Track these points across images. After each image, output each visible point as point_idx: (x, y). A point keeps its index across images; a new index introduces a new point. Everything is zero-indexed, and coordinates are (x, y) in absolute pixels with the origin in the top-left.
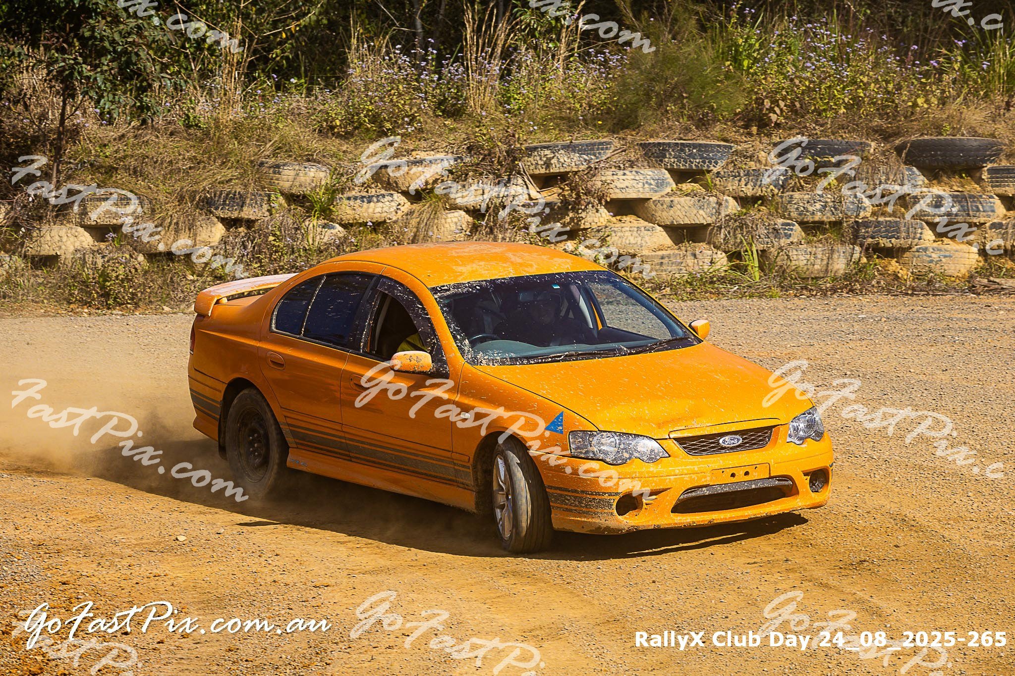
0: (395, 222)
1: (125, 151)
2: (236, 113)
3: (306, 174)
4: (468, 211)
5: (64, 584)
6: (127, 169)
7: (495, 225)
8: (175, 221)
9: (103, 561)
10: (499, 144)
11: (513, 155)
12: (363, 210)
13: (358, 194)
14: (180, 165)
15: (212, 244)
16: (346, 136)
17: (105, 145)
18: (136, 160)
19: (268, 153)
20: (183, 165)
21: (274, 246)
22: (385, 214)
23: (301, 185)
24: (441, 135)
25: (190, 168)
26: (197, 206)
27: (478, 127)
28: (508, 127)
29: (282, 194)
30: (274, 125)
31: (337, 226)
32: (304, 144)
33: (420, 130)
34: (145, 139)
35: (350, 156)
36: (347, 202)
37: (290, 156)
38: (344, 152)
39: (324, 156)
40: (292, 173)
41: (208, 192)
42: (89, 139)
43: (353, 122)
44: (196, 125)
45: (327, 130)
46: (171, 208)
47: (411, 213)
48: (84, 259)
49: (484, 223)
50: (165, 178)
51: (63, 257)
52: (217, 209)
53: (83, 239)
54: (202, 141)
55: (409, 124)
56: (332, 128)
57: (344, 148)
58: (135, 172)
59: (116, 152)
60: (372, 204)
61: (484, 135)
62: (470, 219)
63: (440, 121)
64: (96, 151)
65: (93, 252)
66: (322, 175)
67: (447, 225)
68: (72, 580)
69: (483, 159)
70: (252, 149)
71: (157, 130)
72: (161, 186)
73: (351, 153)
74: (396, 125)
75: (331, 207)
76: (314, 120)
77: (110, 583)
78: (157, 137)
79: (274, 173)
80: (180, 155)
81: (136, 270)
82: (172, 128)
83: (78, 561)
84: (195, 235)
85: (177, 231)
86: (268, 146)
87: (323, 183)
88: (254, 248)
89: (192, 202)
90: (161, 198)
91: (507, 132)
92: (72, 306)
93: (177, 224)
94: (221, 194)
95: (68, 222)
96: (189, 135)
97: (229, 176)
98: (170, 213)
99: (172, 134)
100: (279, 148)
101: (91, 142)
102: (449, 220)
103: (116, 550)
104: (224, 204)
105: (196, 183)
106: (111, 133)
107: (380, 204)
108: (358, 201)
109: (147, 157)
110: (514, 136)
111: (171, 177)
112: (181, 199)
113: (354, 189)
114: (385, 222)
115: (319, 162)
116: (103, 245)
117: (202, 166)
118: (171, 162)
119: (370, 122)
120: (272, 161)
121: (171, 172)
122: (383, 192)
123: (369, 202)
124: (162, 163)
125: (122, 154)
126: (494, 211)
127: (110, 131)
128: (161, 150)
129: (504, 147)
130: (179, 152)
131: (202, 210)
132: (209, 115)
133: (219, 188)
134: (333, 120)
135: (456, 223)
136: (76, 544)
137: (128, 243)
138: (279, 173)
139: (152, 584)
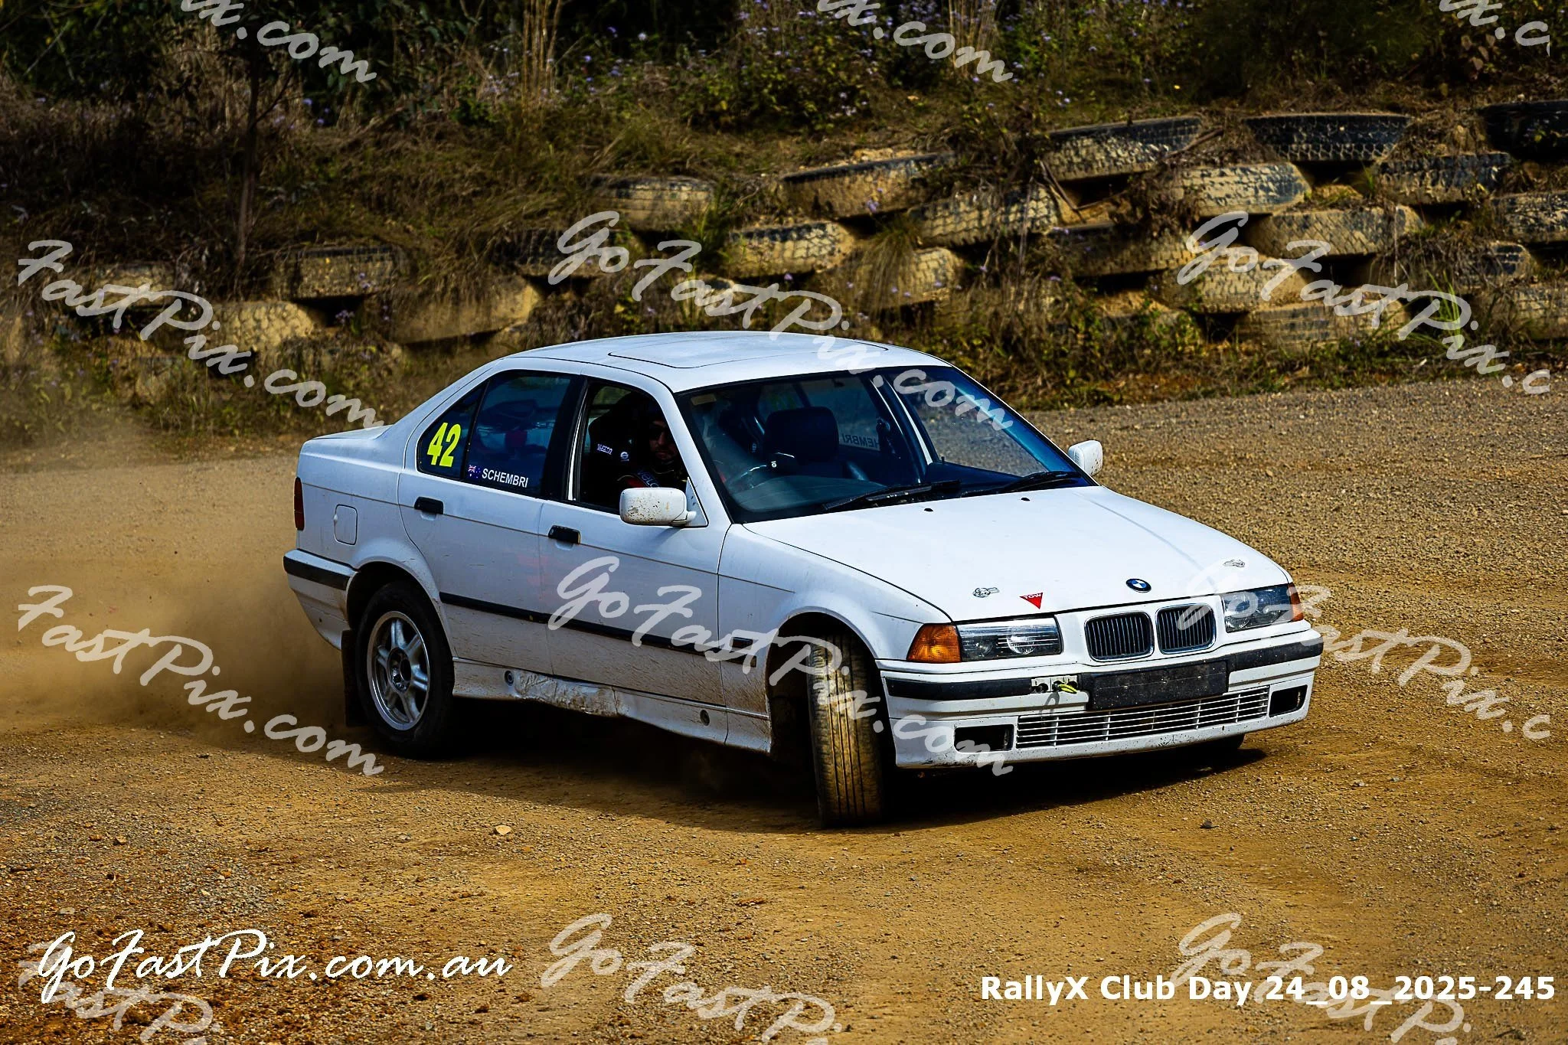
0: (831, 273)
1: (360, 169)
2: (547, 97)
3: (674, 195)
4: (955, 248)
5: (308, 915)
6: (365, 200)
7: (1003, 271)
8: (452, 285)
9: (371, 874)
10: (1005, 131)
11: (1029, 149)
12: (775, 254)
13: (765, 227)
14: (456, 189)
15: (519, 323)
16: (738, 128)
17: (326, 161)
18: (381, 184)
19: (606, 163)
20: (462, 189)
21: (624, 321)
22: (813, 260)
23: (666, 216)
24: (902, 120)
25: (475, 194)
26: (489, 259)
27: (967, 103)
28: (1020, 101)
29: (635, 231)
30: (614, 113)
31: (731, 282)
32: (668, 145)
33: (866, 113)
34: (396, 147)
35: (748, 162)
36: (745, 241)
37: (645, 166)
38: (738, 155)
39: (703, 164)
40: (650, 195)
41: (507, 234)
42: (299, 151)
43: (751, 104)
44: (482, 119)
45: (705, 120)
46: (445, 263)
47: (856, 256)
48: (300, 355)
49: (984, 268)
50: (432, 212)
51: (263, 356)
52: (523, 262)
53: (296, 322)
54: (492, 146)
55: (847, 102)
56: (715, 116)
57: (737, 149)
58: (380, 203)
59: (346, 171)
60: (789, 244)
61: (978, 116)
62: (959, 262)
63: (899, 95)
64: (312, 171)
65: (314, 345)
66: (701, 196)
67: (920, 275)
68: (319, 907)
69: (978, 159)
70: (579, 158)
71: (416, 131)
72: (426, 228)
73: (749, 156)
74: (824, 106)
75: (720, 252)
76: (683, 102)
77: (387, 911)
78: (415, 143)
79: (619, 196)
80: (455, 172)
81: (390, 372)
82: (439, 126)
83: (329, 875)
84: (489, 308)
85: (457, 301)
86: (606, 150)
87: (704, 209)
88: (590, 326)
89: (480, 252)
90: (428, 246)
91: (1018, 109)
92: (281, 438)
93: (456, 290)
94: (529, 237)
95: (271, 295)
96: (470, 136)
97: (542, 206)
98: (444, 272)
99: (440, 137)
100: (628, 153)
101: (302, 155)
102: (923, 266)
103: (392, 854)
104: (536, 253)
105: (486, 219)
106: (335, 139)
107: (804, 243)
108: (766, 239)
109: (400, 178)
110: (1029, 116)
111: (442, 212)
112: (461, 249)
113: (758, 219)
114: (812, 272)
115: (695, 175)
116: (331, 333)
117: (493, 189)
118: (440, 186)
119: (780, 103)
120: (616, 175)
121: (442, 202)
122: (807, 222)
123: (784, 240)
124: (425, 188)
125: (355, 175)
126: (1000, 246)
127: (334, 135)
128: (423, 165)
129: (1013, 136)
130: (454, 166)
131: (497, 264)
132: (501, 100)
133: (526, 226)
134: (717, 101)
135: (935, 271)
136: (323, 847)
137: (374, 328)
138: (628, 196)
139: (459, 911)
